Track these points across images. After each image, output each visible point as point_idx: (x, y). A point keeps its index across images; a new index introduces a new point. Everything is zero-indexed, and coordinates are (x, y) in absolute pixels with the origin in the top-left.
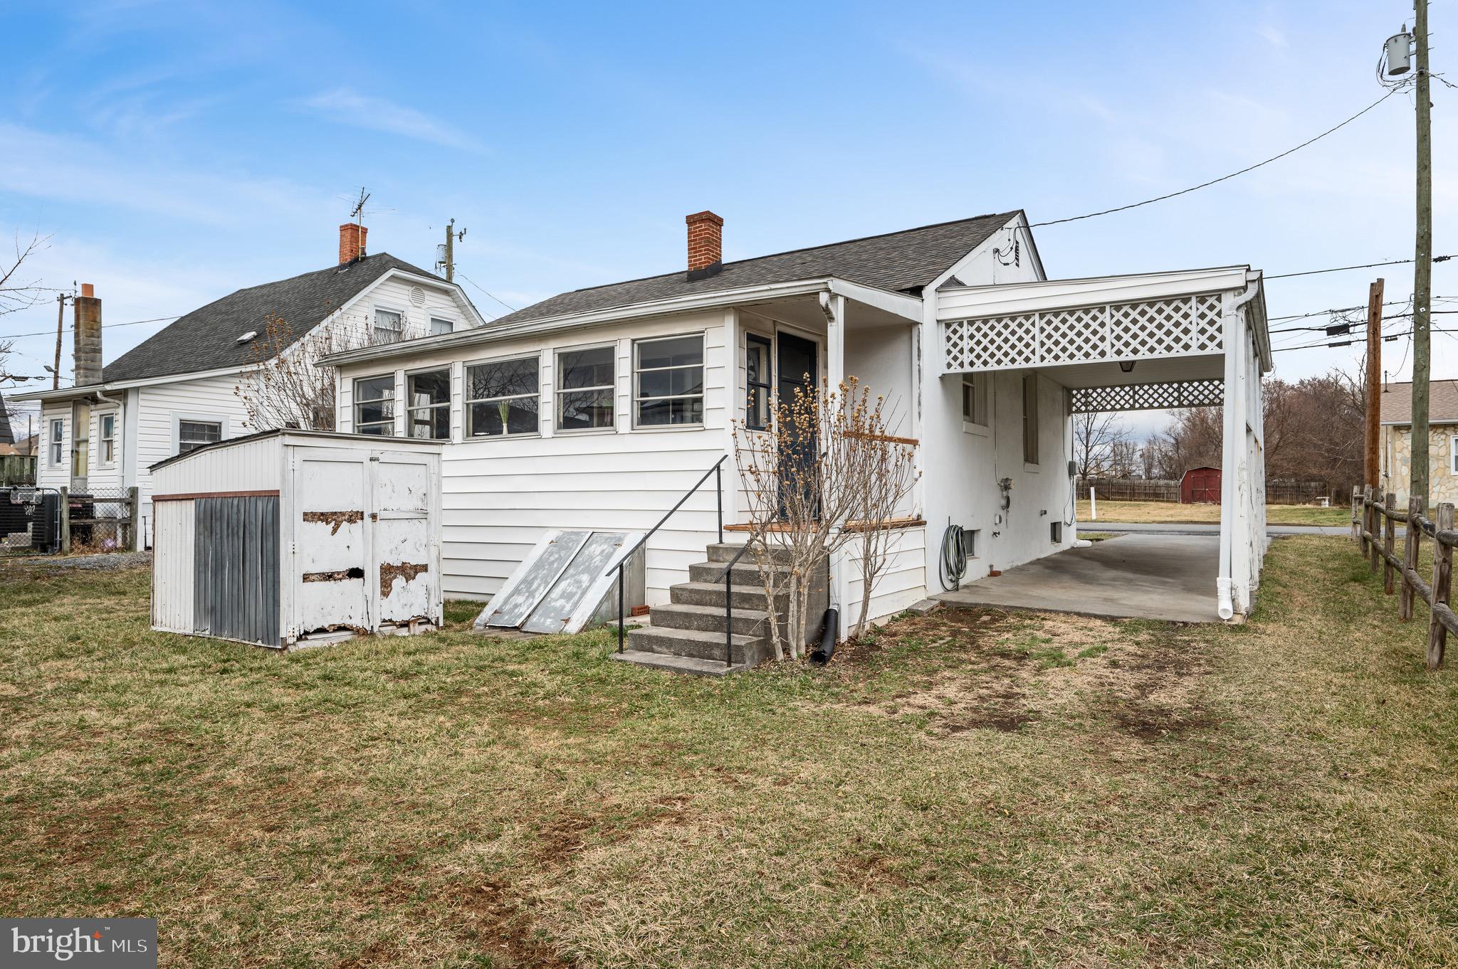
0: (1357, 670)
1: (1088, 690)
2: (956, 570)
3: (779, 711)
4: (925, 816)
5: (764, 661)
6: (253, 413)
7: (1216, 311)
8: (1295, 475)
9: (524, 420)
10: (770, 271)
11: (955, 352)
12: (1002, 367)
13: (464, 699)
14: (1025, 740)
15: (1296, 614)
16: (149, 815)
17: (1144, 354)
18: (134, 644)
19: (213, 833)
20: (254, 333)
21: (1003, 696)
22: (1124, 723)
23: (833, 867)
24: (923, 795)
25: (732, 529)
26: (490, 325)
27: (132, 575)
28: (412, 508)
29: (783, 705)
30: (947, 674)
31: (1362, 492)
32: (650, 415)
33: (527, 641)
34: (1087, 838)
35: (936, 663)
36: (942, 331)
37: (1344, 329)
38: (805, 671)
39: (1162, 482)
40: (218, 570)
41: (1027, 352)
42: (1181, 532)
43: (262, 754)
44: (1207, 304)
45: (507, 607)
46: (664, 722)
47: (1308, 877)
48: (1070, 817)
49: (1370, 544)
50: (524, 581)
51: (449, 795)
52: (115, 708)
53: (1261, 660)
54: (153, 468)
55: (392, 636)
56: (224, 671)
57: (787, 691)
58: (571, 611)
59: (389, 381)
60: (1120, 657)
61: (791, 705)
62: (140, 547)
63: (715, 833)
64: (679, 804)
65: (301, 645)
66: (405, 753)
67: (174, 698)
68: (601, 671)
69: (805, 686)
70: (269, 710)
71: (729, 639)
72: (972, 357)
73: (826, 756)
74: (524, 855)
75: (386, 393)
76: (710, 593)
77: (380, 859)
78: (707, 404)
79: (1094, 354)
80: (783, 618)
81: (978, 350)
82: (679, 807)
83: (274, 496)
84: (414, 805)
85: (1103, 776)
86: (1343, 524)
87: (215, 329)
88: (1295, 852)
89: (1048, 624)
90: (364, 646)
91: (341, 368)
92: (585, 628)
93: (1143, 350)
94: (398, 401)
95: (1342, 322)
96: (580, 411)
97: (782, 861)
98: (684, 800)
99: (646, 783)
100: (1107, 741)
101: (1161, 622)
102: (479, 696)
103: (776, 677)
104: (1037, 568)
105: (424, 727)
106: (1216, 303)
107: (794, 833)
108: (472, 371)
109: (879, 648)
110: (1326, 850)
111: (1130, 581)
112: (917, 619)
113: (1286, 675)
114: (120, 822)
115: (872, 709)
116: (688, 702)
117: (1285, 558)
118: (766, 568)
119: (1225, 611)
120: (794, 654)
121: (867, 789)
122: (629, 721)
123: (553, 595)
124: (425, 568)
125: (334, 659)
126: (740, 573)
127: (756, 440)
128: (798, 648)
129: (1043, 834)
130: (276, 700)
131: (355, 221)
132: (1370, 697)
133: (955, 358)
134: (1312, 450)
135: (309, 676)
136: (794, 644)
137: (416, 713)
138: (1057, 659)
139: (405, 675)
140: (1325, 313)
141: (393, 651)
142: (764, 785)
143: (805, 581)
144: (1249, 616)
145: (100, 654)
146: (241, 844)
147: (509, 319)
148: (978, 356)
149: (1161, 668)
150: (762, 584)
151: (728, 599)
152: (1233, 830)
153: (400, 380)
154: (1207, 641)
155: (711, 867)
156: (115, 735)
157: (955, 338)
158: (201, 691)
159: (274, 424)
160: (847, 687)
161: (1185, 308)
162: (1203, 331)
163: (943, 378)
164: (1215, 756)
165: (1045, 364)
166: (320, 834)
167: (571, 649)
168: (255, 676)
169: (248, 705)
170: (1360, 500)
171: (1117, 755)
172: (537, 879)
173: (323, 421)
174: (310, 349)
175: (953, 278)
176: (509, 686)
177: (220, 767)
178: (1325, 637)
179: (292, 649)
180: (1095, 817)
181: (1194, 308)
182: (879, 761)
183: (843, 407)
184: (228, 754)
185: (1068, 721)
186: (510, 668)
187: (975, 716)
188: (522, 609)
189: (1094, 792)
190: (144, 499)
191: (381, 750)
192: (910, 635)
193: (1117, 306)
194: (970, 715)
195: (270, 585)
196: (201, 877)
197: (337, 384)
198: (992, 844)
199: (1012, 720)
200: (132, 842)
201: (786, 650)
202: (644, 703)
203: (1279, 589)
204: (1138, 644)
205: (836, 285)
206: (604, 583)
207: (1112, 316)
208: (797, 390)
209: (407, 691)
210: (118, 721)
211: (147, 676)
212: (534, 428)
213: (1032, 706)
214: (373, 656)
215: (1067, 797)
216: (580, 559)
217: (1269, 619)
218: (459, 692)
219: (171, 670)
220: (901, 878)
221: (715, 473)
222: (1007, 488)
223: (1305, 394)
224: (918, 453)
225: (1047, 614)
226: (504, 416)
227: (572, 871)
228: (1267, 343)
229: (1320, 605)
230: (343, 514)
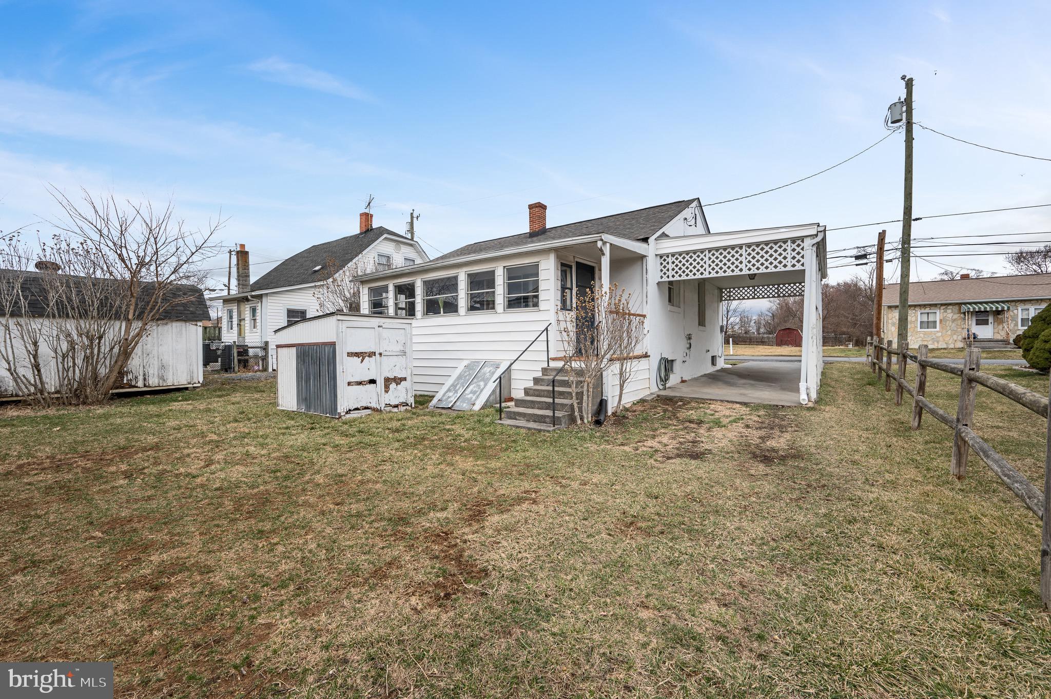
0: (875, 430)
1: (735, 439)
2: (664, 380)
3: (580, 449)
4: (657, 501)
5: (571, 424)
6: (321, 305)
7: (801, 247)
8: (834, 331)
9: (451, 307)
10: (571, 232)
11: (665, 270)
12: (689, 278)
13: (426, 442)
14: (705, 464)
15: (840, 401)
16: (280, 497)
17: (763, 270)
18: (270, 415)
19: (311, 506)
20: (320, 267)
21: (692, 442)
22: (755, 456)
23: (612, 526)
24: (655, 491)
25: (554, 359)
26: (433, 261)
27: (267, 383)
28: (398, 350)
29: (581, 446)
30: (663, 431)
31: (872, 340)
32: (512, 304)
33: (454, 414)
34: (740, 513)
35: (656, 425)
36: (659, 261)
37: (864, 256)
38: (591, 429)
39: (765, 336)
40: (308, 380)
41: (702, 270)
42: (777, 361)
43: (332, 468)
44: (796, 244)
45: (445, 398)
46: (523, 454)
47: (858, 535)
48: (731, 503)
49: (877, 367)
50: (452, 385)
51: (421, 489)
52: (262, 446)
53: (824, 425)
54: (276, 331)
55: (390, 412)
56: (312, 428)
57: (583, 439)
58: (476, 400)
59: (385, 289)
60: (750, 423)
61: (585, 446)
62: (270, 370)
63: (552, 509)
64: (534, 494)
65: (348, 416)
66: (399, 468)
67: (289, 441)
68: (492, 429)
69: (592, 436)
70: (334, 447)
71: (554, 413)
72: (673, 273)
73: (605, 471)
74: (459, 519)
75: (384, 295)
76: (544, 391)
77: (390, 519)
78: (541, 298)
79: (737, 270)
80: (580, 403)
81: (676, 269)
82: (533, 495)
83: (333, 344)
84: (405, 493)
85: (746, 482)
86: (861, 356)
87: (302, 265)
88: (850, 522)
89: (712, 406)
90: (377, 416)
91: (363, 282)
92: (483, 408)
93: (762, 268)
94: (390, 299)
95: (863, 253)
96: (476, 302)
97: (586, 523)
98: (536, 492)
99: (516, 484)
100: (746, 465)
101: (770, 406)
102: (433, 441)
103: (577, 432)
104: (704, 379)
105: (408, 455)
106: (801, 243)
107: (591, 509)
108: (425, 283)
109: (627, 418)
110: (866, 522)
111: (752, 385)
112: (645, 404)
113: (837, 432)
114: (267, 500)
115: (626, 448)
116: (534, 444)
117: (832, 373)
118: (572, 378)
119: (804, 400)
120: (586, 421)
121: (627, 488)
122: (506, 453)
123: (466, 392)
124: (405, 379)
125: (363, 423)
126: (558, 380)
127: (567, 315)
128: (587, 418)
129: (717, 511)
130: (337, 442)
131: (367, 211)
132: (883, 444)
133: (665, 274)
134: (843, 319)
135: (352, 430)
136: (585, 416)
137: (404, 448)
138: (718, 424)
139: (397, 431)
140: (854, 248)
141: (391, 419)
142: (575, 485)
143: (591, 385)
144: (816, 402)
145: (254, 420)
146: (324, 511)
147: (444, 257)
148: (677, 272)
149: (772, 429)
150: (570, 387)
151: (553, 394)
152: (816, 511)
153: (391, 288)
154: (795, 415)
155: (551, 526)
156: (263, 459)
157: (665, 263)
158: (302, 438)
159: (332, 310)
160: (613, 437)
161: (784, 246)
162: (794, 258)
163: (659, 284)
164: (803, 473)
165: (711, 276)
166: (361, 507)
167: (476, 418)
168: (326, 431)
169: (324, 445)
170: (871, 344)
171: (752, 472)
172: (467, 530)
173: (354, 308)
174: (347, 273)
175: (663, 233)
176: (447, 436)
177: (311, 475)
178: (856, 413)
179: (343, 418)
180: (743, 503)
181: (789, 246)
182: (631, 474)
183: (610, 298)
184: (316, 468)
185: (726, 455)
186: (448, 427)
187: (678, 452)
188: (452, 399)
189: (742, 490)
190: (272, 346)
191: (387, 467)
192: (643, 411)
193: (749, 246)
194: (676, 451)
195: (332, 387)
196: (306, 527)
197: (361, 289)
198: (692, 516)
199: (697, 454)
200: (273, 510)
201: (582, 419)
202: (513, 445)
203: (831, 389)
204: (759, 416)
205: (605, 237)
206: (491, 386)
207: (746, 251)
208: (588, 290)
209: (398, 438)
210: (264, 452)
211: (277, 430)
212: (456, 310)
213: (707, 447)
214: (382, 421)
215: (728, 493)
216: (479, 375)
217: (826, 404)
218: (423, 439)
219: (287, 428)
220: (647, 533)
221: (545, 332)
222: (690, 339)
223: (840, 290)
224: (647, 322)
225: (712, 402)
226: (441, 305)
227: (483, 526)
228: (825, 264)
229: (852, 397)
230: (366, 353)
